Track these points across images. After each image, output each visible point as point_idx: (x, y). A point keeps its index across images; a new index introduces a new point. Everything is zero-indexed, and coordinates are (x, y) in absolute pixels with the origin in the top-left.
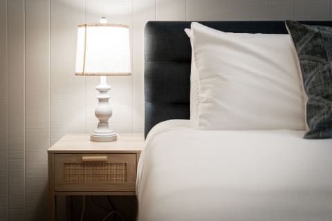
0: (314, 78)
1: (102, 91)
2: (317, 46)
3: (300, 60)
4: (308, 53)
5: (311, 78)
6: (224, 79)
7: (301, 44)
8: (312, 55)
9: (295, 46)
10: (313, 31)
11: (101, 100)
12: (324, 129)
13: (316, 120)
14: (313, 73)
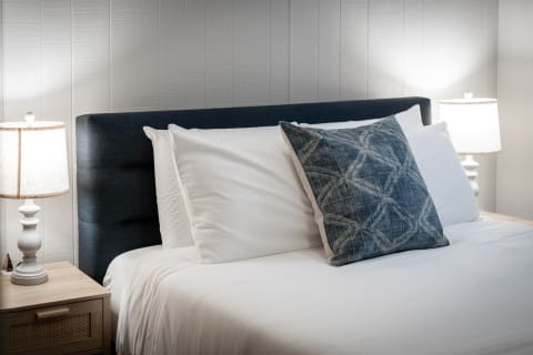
0: (329, 194)
1: (28, 215)
2: (326, 156)
3: (305, 171)
4: (316, 164)
5: (326, 194)
6: (224, 198)
7: (304, 153)
8: (322, 166)
9: (297, 153)
10: (317, 138)
11: (26, 227)
12: (351, 253)
13: (341, 243)
14: (326, 187)
